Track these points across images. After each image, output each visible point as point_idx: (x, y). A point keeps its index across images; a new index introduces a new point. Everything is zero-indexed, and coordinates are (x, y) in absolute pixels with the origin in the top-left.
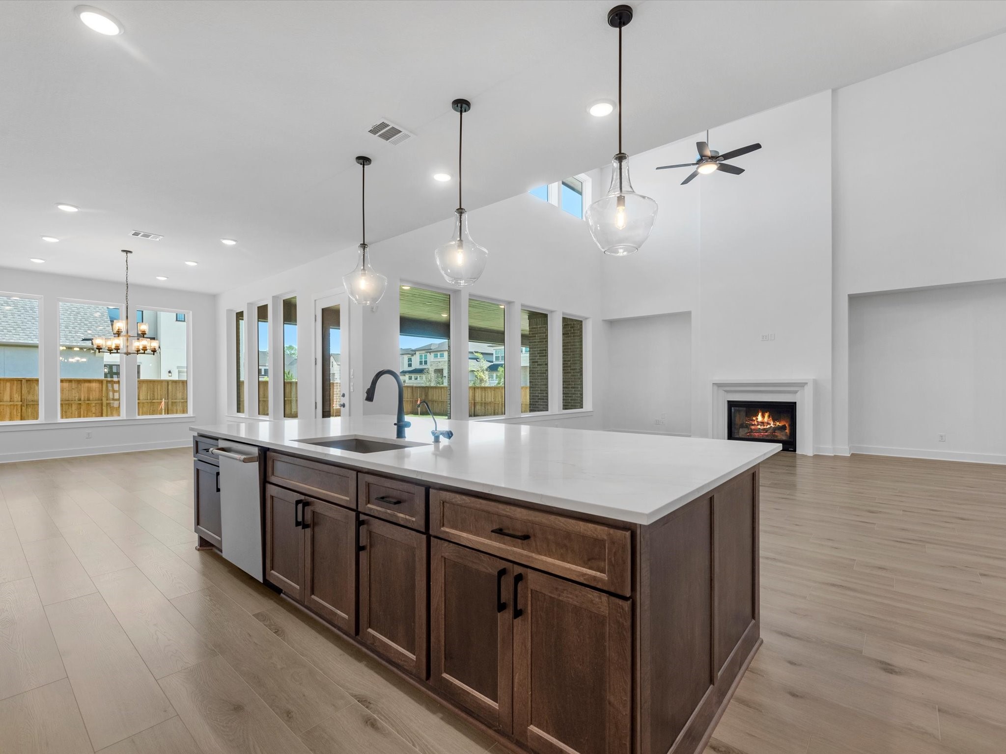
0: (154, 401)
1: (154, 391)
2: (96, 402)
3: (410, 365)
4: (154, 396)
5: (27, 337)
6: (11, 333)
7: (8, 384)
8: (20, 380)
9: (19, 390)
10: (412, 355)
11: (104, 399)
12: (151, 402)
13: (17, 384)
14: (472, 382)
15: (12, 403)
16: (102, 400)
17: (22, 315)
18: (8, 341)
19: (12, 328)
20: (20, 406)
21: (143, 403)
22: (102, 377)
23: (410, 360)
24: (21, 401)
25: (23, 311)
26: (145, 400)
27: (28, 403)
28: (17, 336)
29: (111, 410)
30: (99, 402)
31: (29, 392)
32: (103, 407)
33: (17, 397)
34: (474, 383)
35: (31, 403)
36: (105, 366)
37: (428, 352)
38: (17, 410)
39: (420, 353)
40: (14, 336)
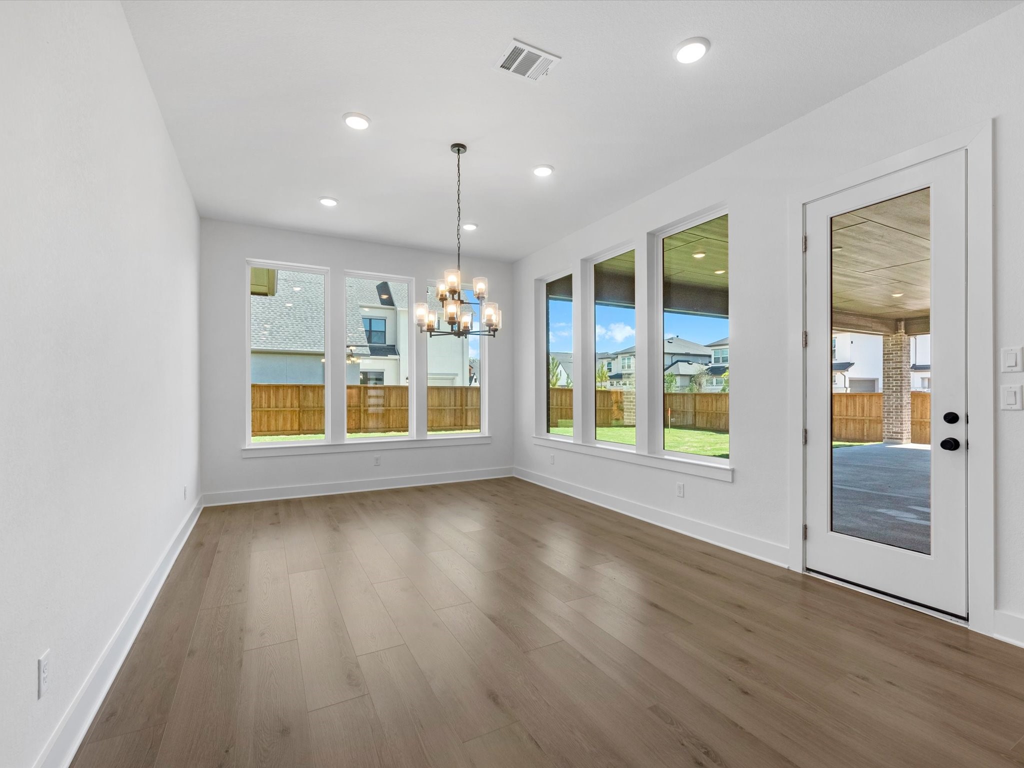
0: (402, 408)
1: (402, 398)
2: (356, 408)
3: (610, 370)
4: (402, 403)
5: (302, 345)
6: (291, 342)
7: (289, 391)
8: (298, 387)
9: (297, 396)
10: (614, 359)
11: (362, 405)
12: (400, 409)
13: (296, 390)
14: (688, 388)
15: (292, 409)
16: (360, 407)
17: (299, 325)
18: (289, 349)
19: (292, 338)
20: (298, 411)
21: (393, 410)
22: (359, 384)
23: (609, 364)
24: (299, 407)
25: (300, 321)
26: (395, 406)
27: (304, 409)
28: (296, 345)
29: (367, 417)
30: (358, 408)
31: (305, 398)
32: (361, 414)
33: (296, 403)
34: (690, 390)
35: (307, 409)
36: (361, 372)
37: (631, 355)
38: (296, 415)
39: (622, 357)
40: (294, 344)
